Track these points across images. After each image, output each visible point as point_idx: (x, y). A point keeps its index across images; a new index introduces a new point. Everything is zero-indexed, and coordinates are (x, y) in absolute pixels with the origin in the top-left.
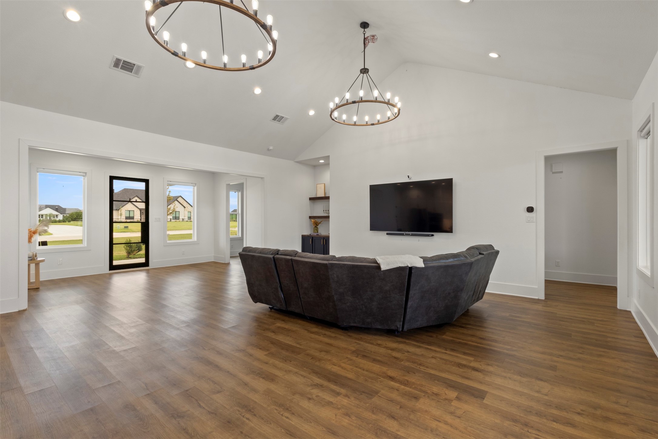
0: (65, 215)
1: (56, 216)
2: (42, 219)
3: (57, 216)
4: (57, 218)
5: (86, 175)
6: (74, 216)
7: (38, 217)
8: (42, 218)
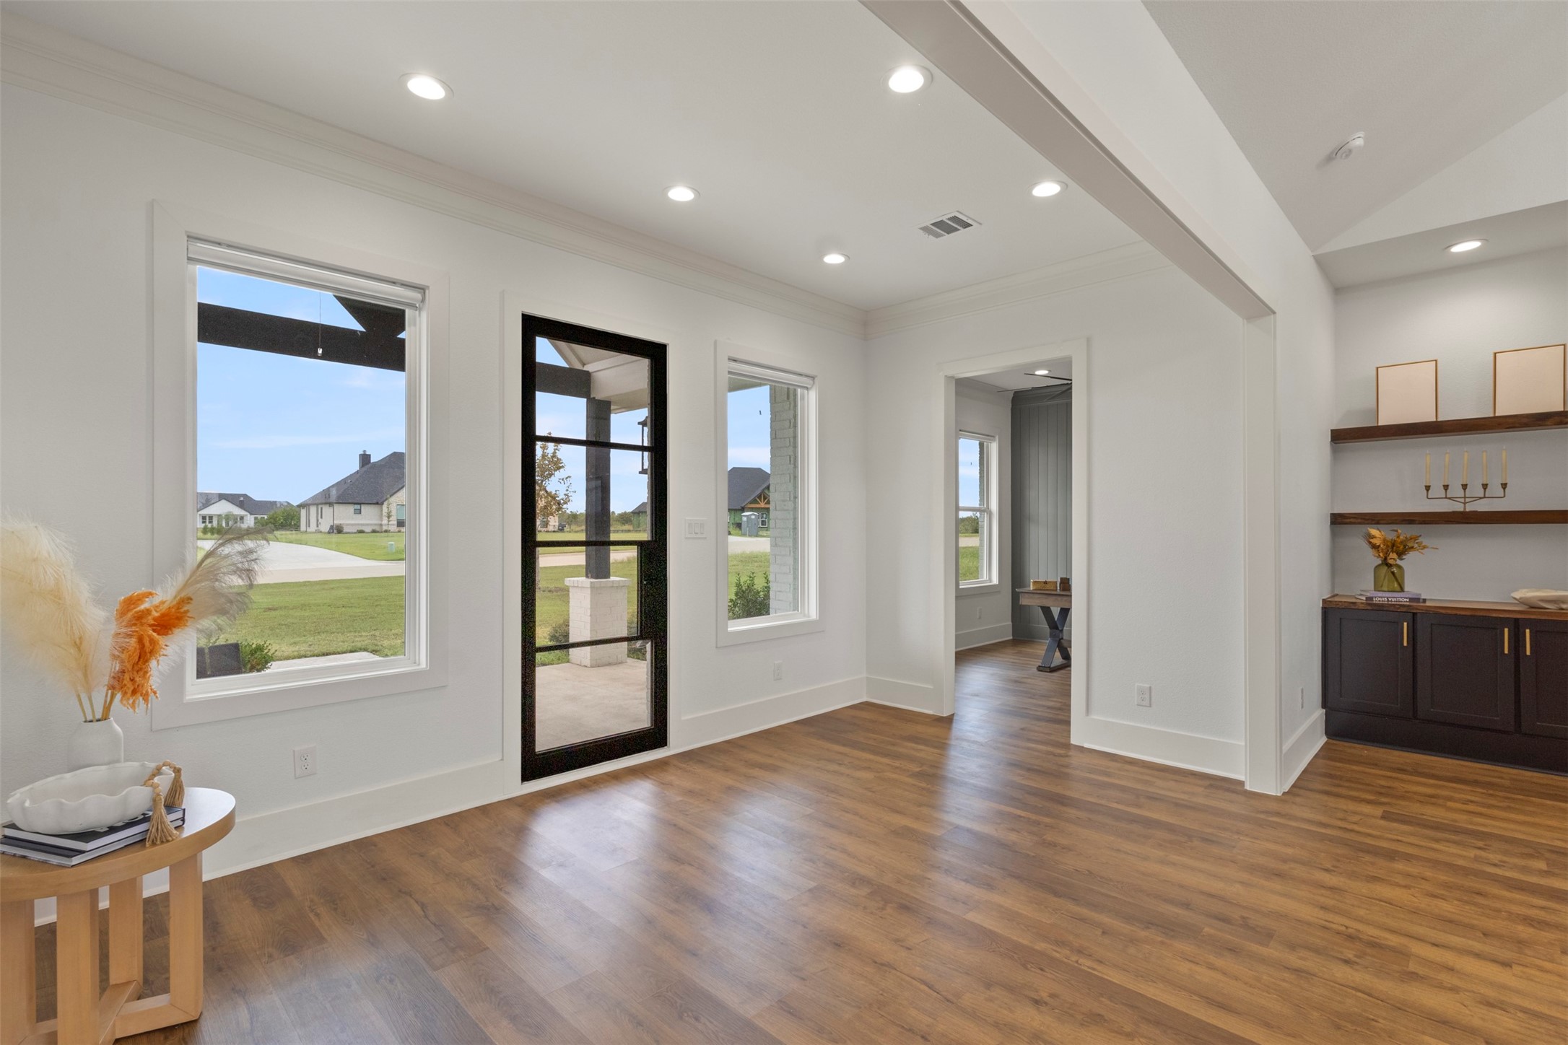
0: (259, 517)
1: (240, 519)
2: (209, 526)
3: (242, 518)
4: (243, 523)
5: (423, 300)
6: (280, 519)
7: (201, 520)
8: (210, 522)
